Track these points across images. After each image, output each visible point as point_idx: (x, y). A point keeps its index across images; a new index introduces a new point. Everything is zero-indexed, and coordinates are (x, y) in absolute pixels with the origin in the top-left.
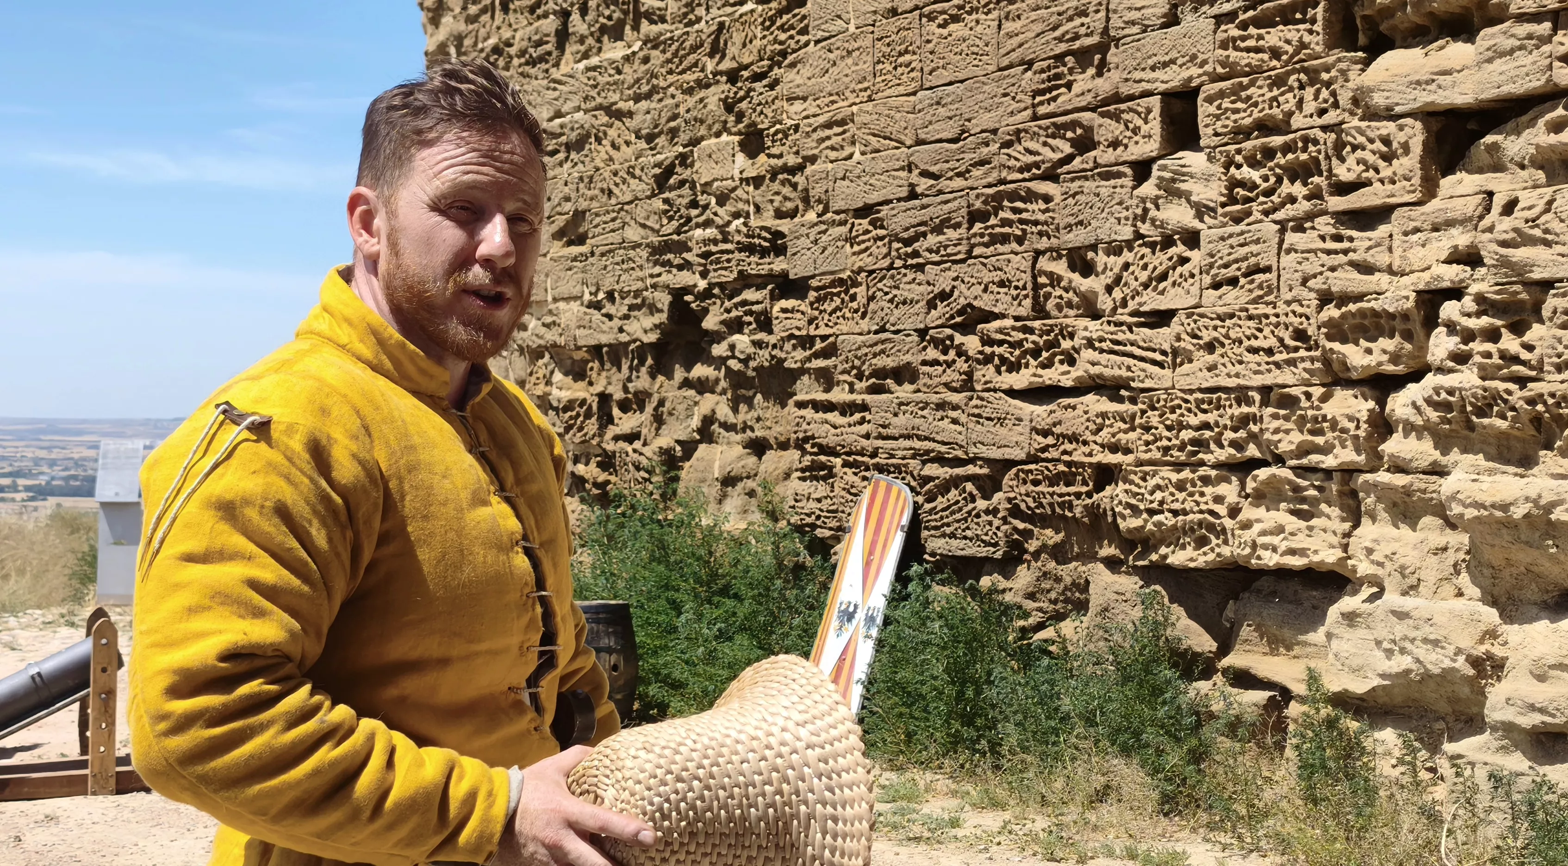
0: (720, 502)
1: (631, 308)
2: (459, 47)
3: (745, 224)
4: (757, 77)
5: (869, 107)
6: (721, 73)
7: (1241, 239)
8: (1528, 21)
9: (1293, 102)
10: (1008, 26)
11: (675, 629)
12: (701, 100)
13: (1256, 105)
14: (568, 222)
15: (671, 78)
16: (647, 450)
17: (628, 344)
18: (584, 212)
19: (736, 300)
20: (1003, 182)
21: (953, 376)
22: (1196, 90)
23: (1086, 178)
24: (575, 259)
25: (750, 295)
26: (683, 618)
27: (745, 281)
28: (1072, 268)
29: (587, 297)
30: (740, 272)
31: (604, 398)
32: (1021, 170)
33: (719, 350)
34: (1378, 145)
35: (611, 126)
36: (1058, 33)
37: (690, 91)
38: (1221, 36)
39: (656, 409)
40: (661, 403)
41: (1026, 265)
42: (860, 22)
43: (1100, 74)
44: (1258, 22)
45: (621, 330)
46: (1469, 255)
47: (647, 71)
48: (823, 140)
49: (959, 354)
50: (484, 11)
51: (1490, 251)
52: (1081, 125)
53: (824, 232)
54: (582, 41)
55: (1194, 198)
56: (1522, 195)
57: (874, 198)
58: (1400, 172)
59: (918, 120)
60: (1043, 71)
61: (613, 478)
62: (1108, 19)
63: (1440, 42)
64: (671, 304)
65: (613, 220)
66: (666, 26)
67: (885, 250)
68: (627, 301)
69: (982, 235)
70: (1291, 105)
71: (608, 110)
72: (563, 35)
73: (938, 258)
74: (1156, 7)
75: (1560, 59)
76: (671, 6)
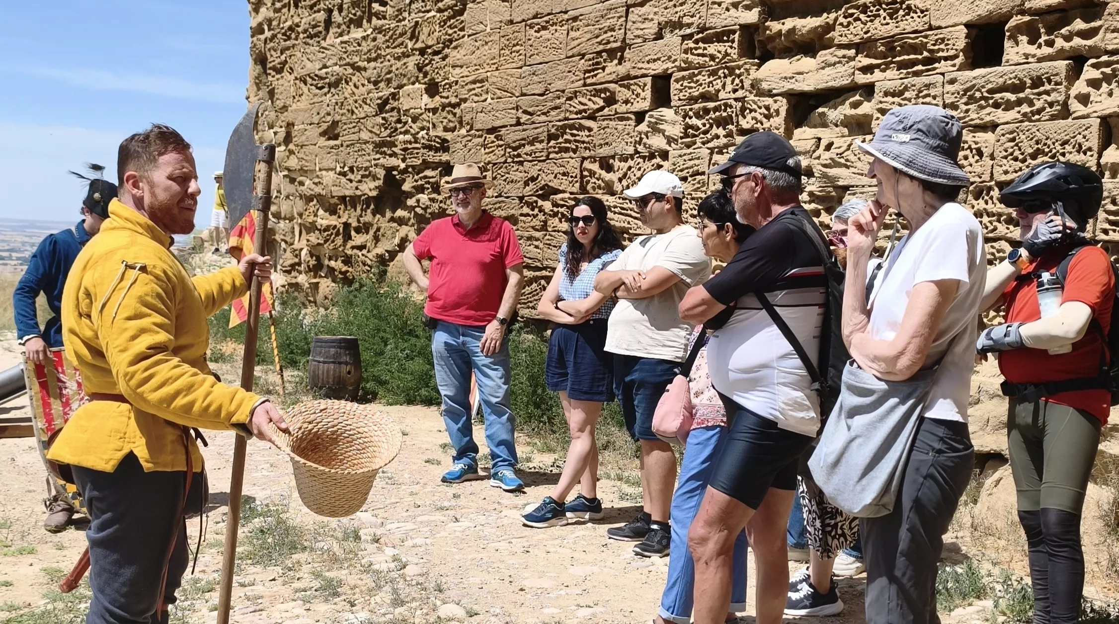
0: (409, 285)
1: (363, 176)
2: (269, 25)
3: (427, 134)
4: (436, 53)
5: (496, 73)
6: (416, 50)
7: (690, 157)
8: (844, 48)
9: (720, 84)
10: (573, 34)
11: (382, 353)
12: (405, 64)
13: (701, 85)
14: (328, 127)
15: (388, 51)
16: (369, 255)
17: (361, 196)
18: (338, 122)
19: (421, 175)
20: (566, 119)
21: (536, 223)
22: (670, 75)
23: (611, 120)
24: (332, 148)
25: (428, 173)
26: (389, 347)
27: (426, 165)
28: (602, 168)
29: (338, 169)
30: (424, 160)
31: (347, 225)
32: (576, 113)
33: (411, 202)
34: (763, 110)
35: (354, 75)
36: (599, 40)
37: (398, 58)
38: (684, 46)
39: (375, 233)
40: (378, 229)
41: (577, 165)
42: (492, 26)
43: (620, 63)
44: (704, 40)
45: (357, 188)
47: (375, 46)
48: (470, 90)
49: (540, 211)
50: (284, 6)
51: (817, 169)
52: (609, 91)
53: (470, 141)
54: (339, 26)
55: (666, 133)
56: (836, 141)
57: (497, 123)
58: (774, 125)
59: (522, 82)
60: (590, 60)
61: (350, 269)
62: (625, 34)
63: (798, 57)
64: (385, 176)
65: (354, 127)
66: (386, 21)
67: (502, 152)
68: (360, 173)
69: (555, 147)
70: (719, 86)
71: (353, 66)
72: (328, 23)
73: (530, 159)
74: (651, 28)
75: (859, 69)
76: (390, 11)
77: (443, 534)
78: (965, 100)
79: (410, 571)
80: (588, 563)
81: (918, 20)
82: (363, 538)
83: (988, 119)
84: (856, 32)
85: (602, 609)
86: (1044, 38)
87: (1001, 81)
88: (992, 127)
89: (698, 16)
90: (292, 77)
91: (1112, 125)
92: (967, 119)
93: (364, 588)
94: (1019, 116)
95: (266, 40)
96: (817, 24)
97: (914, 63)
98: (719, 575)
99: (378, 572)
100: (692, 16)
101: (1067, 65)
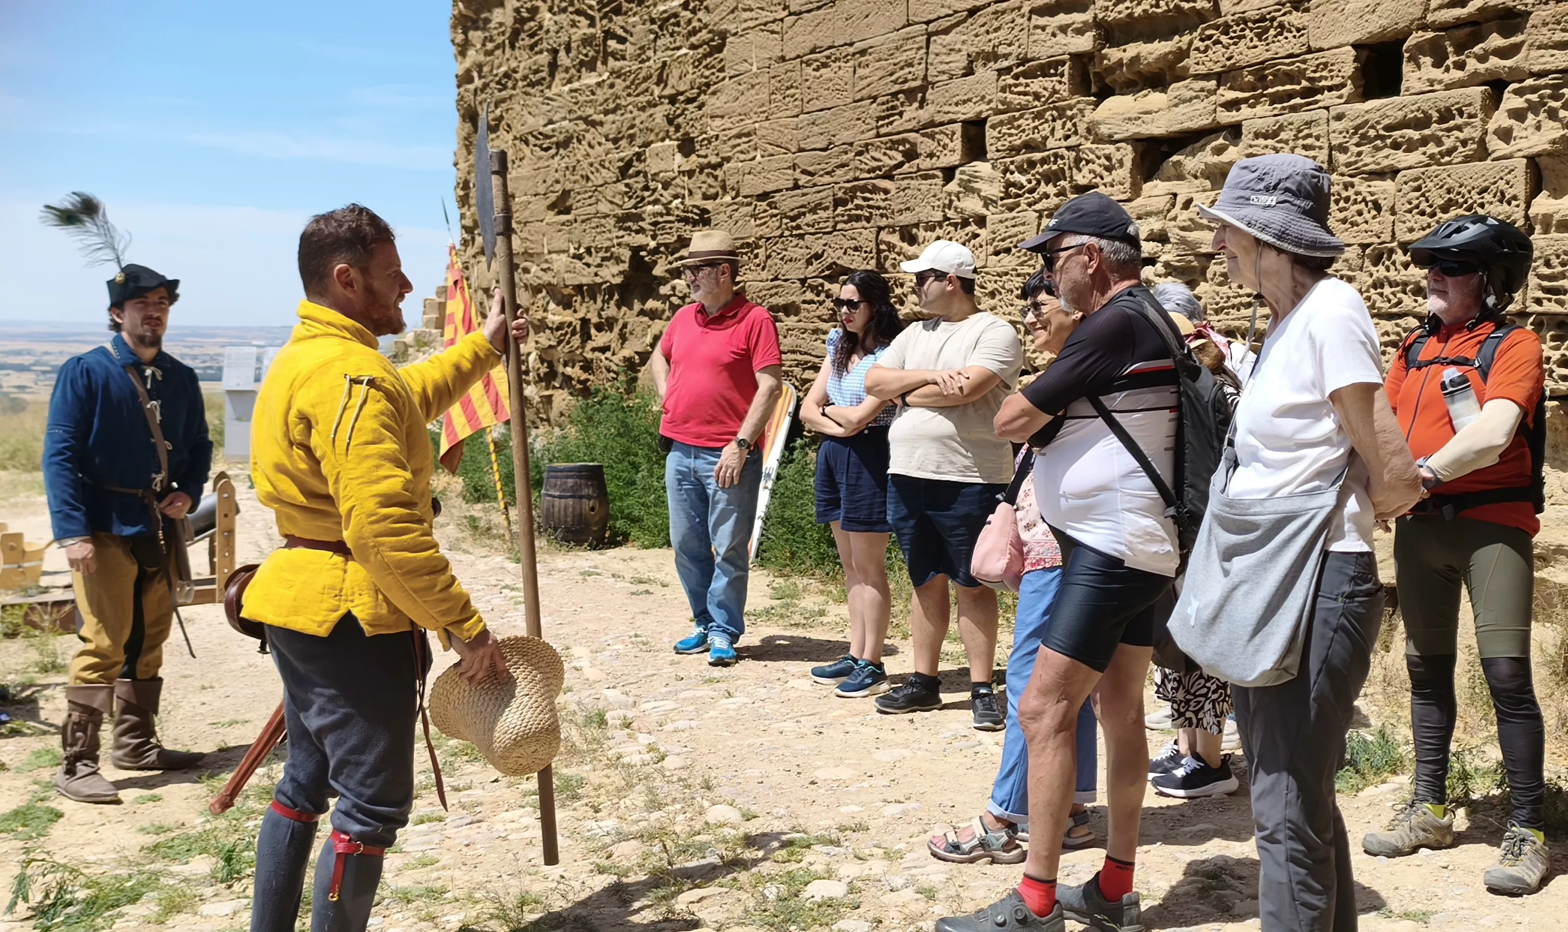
1: (603, 259)
2: (480, 72)
3: (682, 203)
4: (690, 101)
5: (766, 124)
6: (665, 97)
7: (1013, 223)
8: (1202, 79)
9: (1048, 130)
10: (861, 72)
11: (633, 483)
12: (651, 115)
13: (1024, 131)
14: (558, 198)
15: (630, 99)
16: (614, 358)
17: (601, 284)
18: (569, 191)
19: (676, 255)
20: (857, 179)
21: (823, 311)
22: (985, 120)
23: (912, 178)
24: (563, 224)
26: (640, 475)
28: (903, 239)
29: (572, 251)
30: (679, 236)
31: (585, 322)
32: (869, 172)
33: (664, 290)
34: (1103, 161)
35: (587, 131)
36: (893, 78)
37: (643, 109)
38: (1001, 83)
39: (621, 330)
40: (625, 326)
41: (872, 237)
42: (760, 65)
43: (921, 107)
44: (1025, 75)
45: (596, 275)
46: (1161, 235)
47: (613, 94)
48: (735, 146)
49: (828, 296)
50: (497, 47)
51: (1174, 233)
52: (909, 142)
53: (736, 210)
54: (567, 70)
55: (982, 194)
56: (1194, 196)
57: (770, 187)
58: (1117, 179)
59: (799, 134)
60: (883, 104)
61: (591, 377)
62: (927, 69)
63: (1145, 92)
64: (631, 257)
65: (590, 197)
66: (625, 63)
67: (778, 224)
68: (601, 254)
69: (843, 216)
70: (1046, 132)
71: (586, 120)
72: (553, 67)
73: (813, 230)
74: (959, 62)
75: (1222, 105)
76: (630, 49)
77: (712, 713)
78: (1356, 139)
79: (670, 763)
80: (897, 745)
81: (1294, 41)
82: (610, 722)
83: (1386, 163)
84: (1216, 59)
85: (915, 805)
86: (1452, 59)
87: (1400, 115)
88: (1393, 172)
89: (1017, 44)
90: (510, 137)
91: (1542, 167)
92: (1360, 164)
93: (611, 788)
94: (1425, 159)
95: (476, 90)
96: (1167, 50)
97: (1290, 95)
98: (1058, 758)
99: (630, 766)
100: (1010, 45)
101: (1483, 92)
